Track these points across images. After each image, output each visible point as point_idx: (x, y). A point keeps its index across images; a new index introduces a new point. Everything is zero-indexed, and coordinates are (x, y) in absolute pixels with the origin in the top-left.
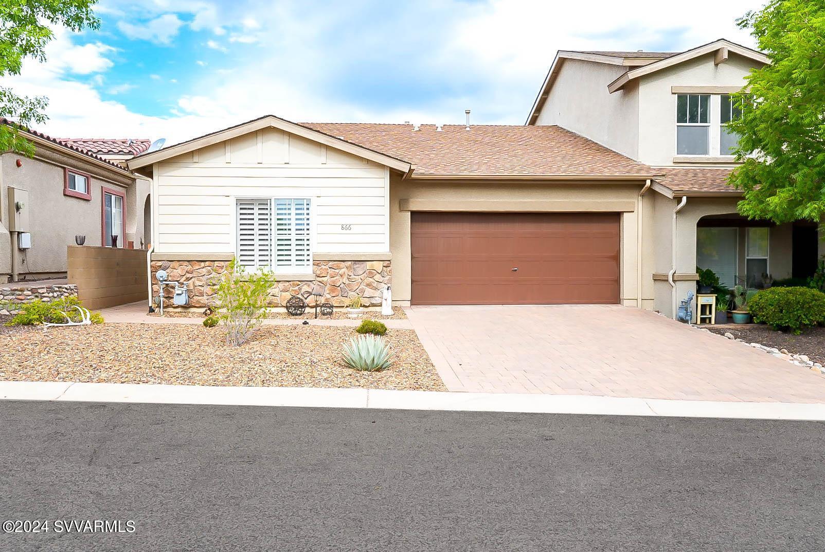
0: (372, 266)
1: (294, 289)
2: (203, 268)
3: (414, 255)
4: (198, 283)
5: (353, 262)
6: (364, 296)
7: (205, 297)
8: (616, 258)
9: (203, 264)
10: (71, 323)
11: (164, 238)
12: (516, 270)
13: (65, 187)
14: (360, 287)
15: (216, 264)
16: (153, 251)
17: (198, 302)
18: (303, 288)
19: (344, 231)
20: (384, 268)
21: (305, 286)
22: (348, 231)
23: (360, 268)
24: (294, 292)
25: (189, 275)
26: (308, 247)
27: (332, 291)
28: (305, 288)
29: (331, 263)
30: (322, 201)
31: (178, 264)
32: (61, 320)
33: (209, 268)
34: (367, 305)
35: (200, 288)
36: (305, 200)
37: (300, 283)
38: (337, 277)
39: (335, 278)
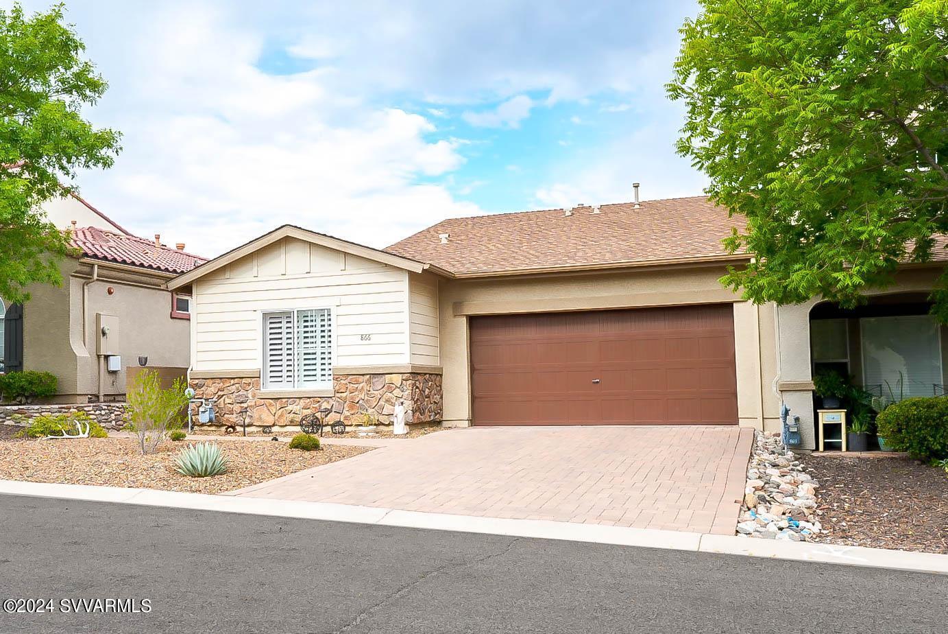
0: (391, 379)
1: (314, 406)
2: (233, 385)
3: (475, 366)
4: (228, 401)
5: (372, 376)
6: (383, 413)
7: (235, 415)
8: (730, 364)
9: (232, 381)
10: (66, 436)
11: (202, 356)
12: (597, 382)
13: (172, 310)
14: (379, 404)
15: (244, 381)
16: (192, 370)
17: (228, 420)
18: (323, 404)
19: (364, 342)
20: (404, 382)
21: (325, 403)
22: (367, 342)
23: (378, 383)
24: (314, 409)
25: (220, 393)
26: (329, 361)
27: (351, 408)
28: (325, 405)
29: (351, 377)
30: (341, 310)
31: (211, 381)
32: (59, 433)
33: (237, 385)
34: (387, 423)
35: (229, 405)
36: (326, 311)
37: (319, 399)
38: (357, 393)
39: (354, 394)
